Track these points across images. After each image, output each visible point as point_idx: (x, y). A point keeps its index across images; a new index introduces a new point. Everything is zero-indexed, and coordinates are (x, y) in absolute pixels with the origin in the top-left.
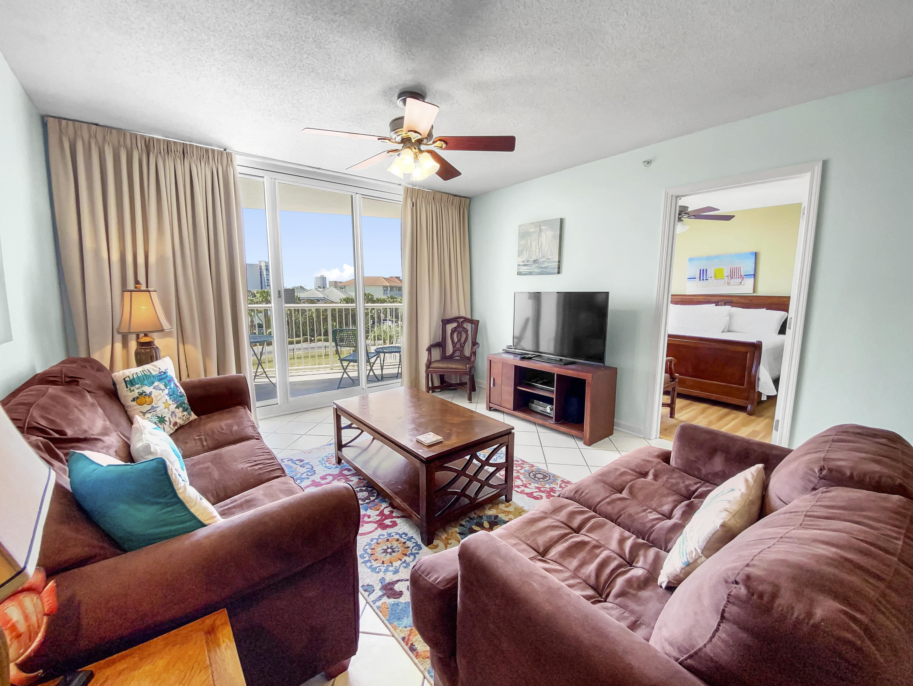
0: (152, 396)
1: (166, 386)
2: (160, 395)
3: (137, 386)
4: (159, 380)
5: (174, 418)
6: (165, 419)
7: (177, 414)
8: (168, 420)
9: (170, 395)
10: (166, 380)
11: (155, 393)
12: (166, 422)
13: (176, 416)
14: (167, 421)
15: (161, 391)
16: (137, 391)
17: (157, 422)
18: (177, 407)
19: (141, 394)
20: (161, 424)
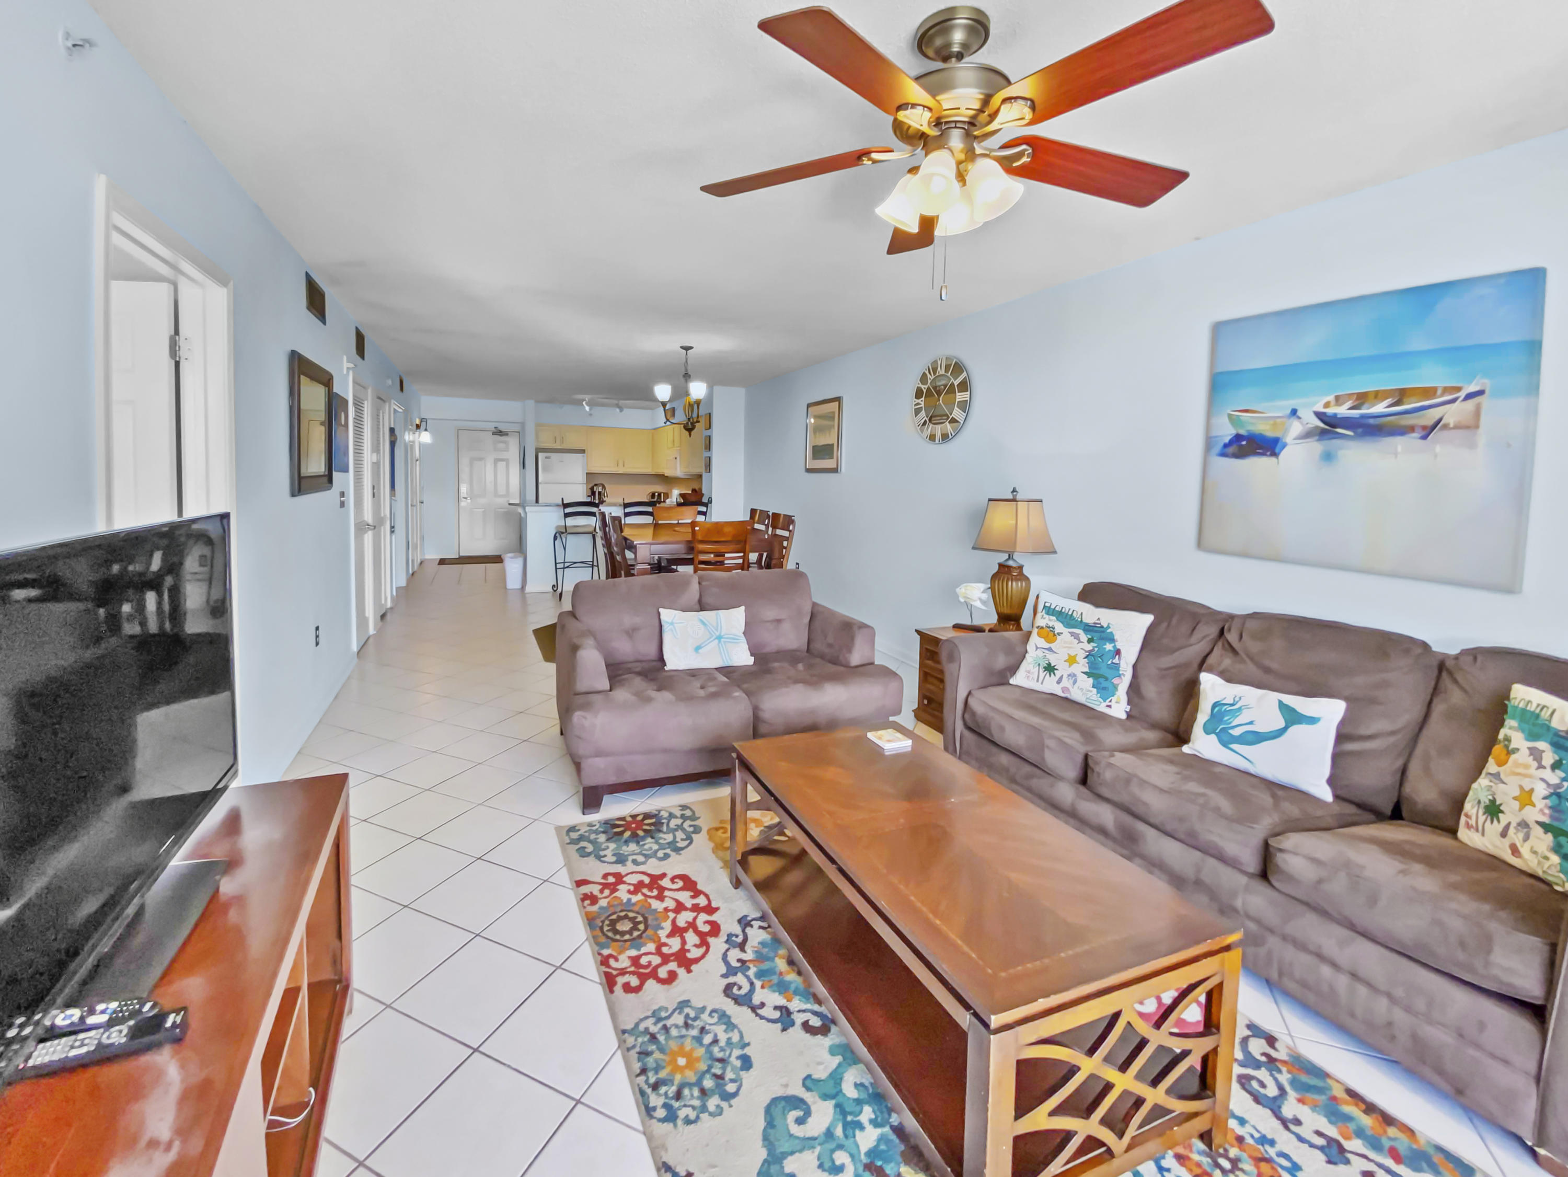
0: (1513, 757)
2: (1529, 767)
5: (1521, 836)
6: (1500, 815)
7: (1531, 837)
8: (1504, 822)
12: (1495, 821)
13: (1528, 837)
14: (1499, 821)
15: (1535, 764)
17: (1482, 805)
18: (1546, 827)
20: (1484, 814)
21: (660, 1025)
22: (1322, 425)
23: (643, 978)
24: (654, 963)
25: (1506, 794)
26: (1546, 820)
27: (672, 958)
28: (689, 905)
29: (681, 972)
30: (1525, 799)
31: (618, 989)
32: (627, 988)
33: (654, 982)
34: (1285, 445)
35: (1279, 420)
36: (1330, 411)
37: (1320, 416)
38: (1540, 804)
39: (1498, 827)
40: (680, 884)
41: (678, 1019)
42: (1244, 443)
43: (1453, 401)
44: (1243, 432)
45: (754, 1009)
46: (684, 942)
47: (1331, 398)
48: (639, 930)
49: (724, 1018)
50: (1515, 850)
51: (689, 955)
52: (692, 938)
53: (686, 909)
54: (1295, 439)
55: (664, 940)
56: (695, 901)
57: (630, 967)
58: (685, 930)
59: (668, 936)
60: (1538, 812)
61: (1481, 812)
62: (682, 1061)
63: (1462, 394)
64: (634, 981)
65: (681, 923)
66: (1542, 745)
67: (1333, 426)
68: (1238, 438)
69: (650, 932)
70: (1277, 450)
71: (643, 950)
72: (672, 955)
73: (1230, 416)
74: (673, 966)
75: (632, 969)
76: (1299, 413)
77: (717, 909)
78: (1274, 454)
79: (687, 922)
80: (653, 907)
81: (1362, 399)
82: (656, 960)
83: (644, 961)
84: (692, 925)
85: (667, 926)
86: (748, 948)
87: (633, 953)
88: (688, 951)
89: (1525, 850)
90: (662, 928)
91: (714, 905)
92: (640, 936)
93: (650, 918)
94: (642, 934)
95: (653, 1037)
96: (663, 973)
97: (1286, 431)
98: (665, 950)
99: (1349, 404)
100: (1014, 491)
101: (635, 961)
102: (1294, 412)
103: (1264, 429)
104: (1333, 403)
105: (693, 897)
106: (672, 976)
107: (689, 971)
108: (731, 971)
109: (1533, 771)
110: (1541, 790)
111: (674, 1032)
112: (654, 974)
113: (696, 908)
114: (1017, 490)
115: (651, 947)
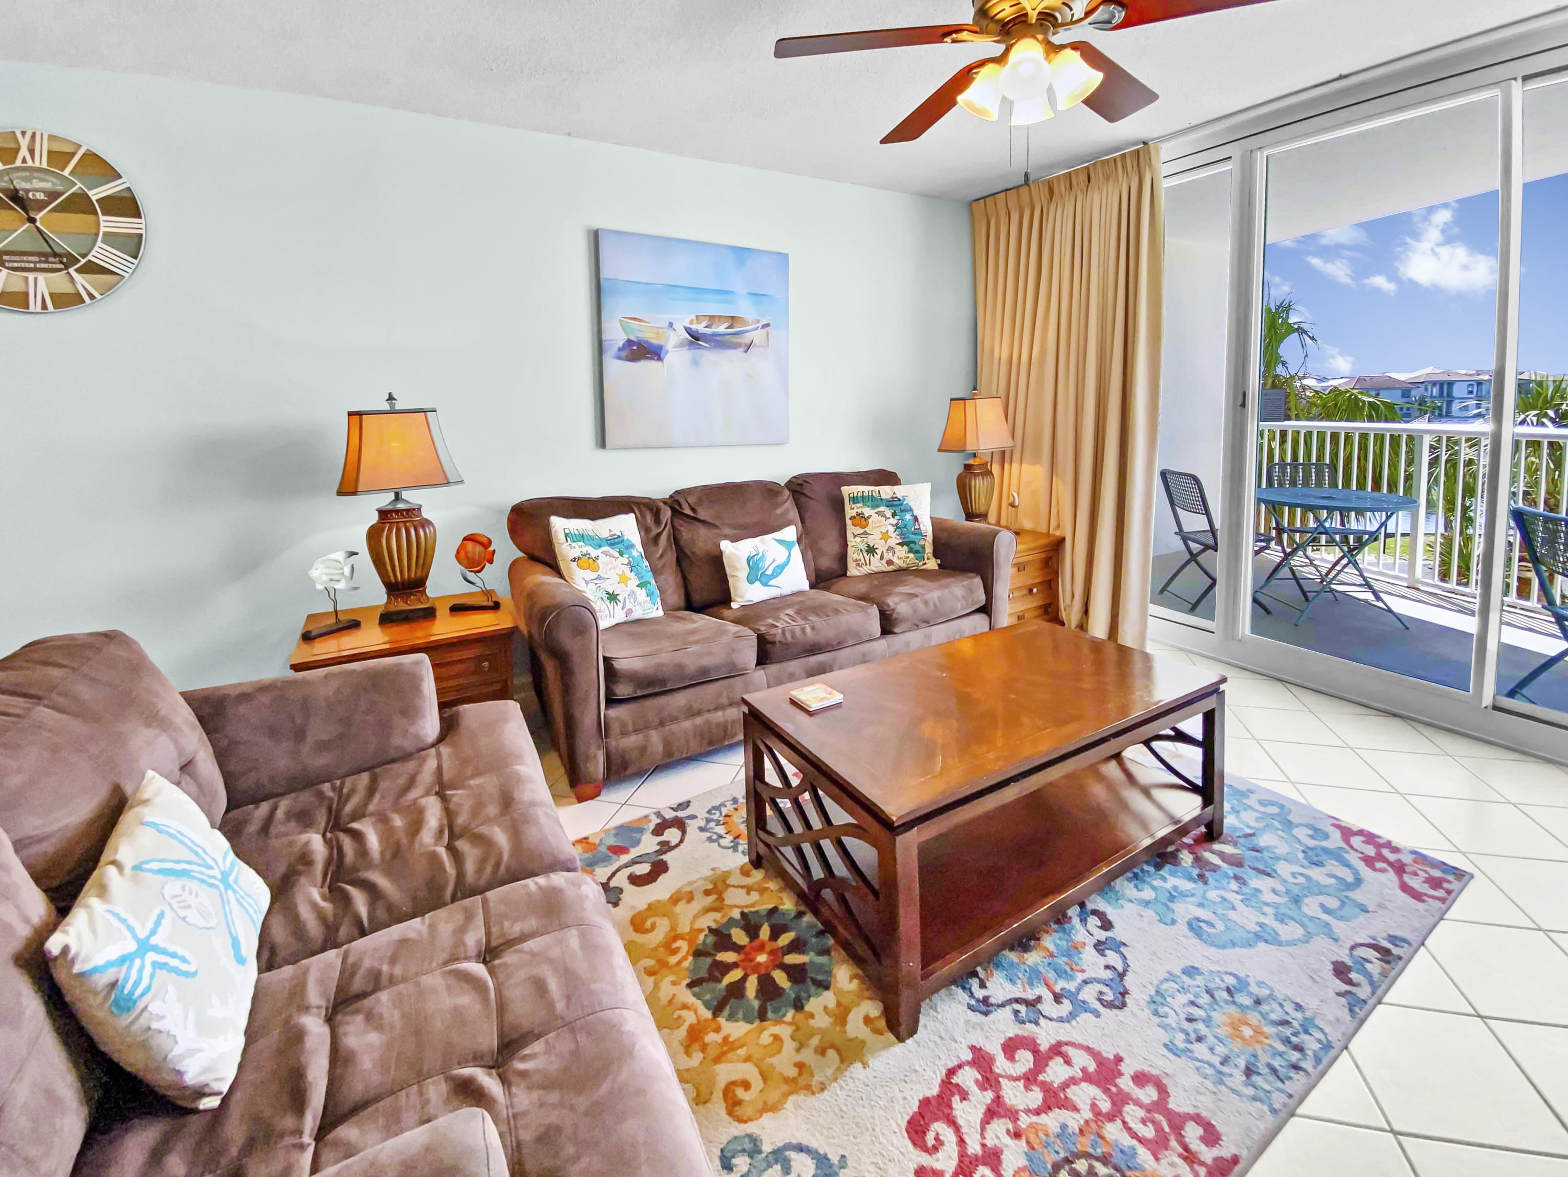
0: (870, 520)
1: (894, 515)
2: (881, 522)
3: (858, 505)
4: (887, 506)
5: (891, 554)
6: (876, 551)
7: (896, 552)
8: (880, 553)
9: (897, 527)
10: (898, 510)
11: (875, 518)
13: (894, 553)
14: (876, 554)
16: (856, 510)
17: (860, 551)
18: (901, 544)
19: (858, 515)
21: (1225, 1069)
22: (690, 338)
23: (1177, 1122)
24: (1141, 1113)
25: (874, 539)
26: (900, 541)
27: (1114, 1089)
28: (989, 1096)
29: (1128, 1068)
30: (885, 536)
31: (1225, 1150)
32: (1211, 1136)
33: (1171, 1100)
34: (667, 352)
35: (660, 331)
36: (694, 327)
37: (688, 330)
38: (894, 535)
39: (878, 557)
40: (939, 1128)
41: (1200, 1050)
42: (635, 348)
43: (756, 329)
44: (633, 338)
45: (1122, 976)
46: (1072, 1081)
47: (693, 317)
48: (1091, 1167)
49: (1157, 1001)
50: (890, 562)
51: (1092, 1067)
52: (1056, 1072)
53: (998, 1099)
54: (674, 347)
55: (1088, 1115)
56: (973, 1089)
57: (1172, 1149)
58: (1046, 1088)
59: (1075, 1109)
60: (894, 540)
61: (865, 555)
62: (1247, 1032)
63: (760, 325)
64: (1193, 1132)
65: (1036, 1097)
66: (882, 509)
67: (697, 339)
68: (630, 342)
69: (1084, 1144)
70: (662, 356)
71: (1127, 1141)
72: (1106, 1091)
73: (621, 321)
74: (1125, 1083)
75: (1173, 1143)
76: (674, 326)
77: (973, 1048)
78: (660, 359)
79: (1027, 1088)
80: (1022, 1162)
81: (712, 320)
82: (1133, 1113)
83: (1148, 1132)
84: (1030, 1079)
85: (1052, 1121)
86: (1030, 995)
87: (1144, 1155)
88: (1084, 1070)
89: (895, 560)
90: (1064, 1127)
91: (968, 1056)
92: (1105, 1160)
93: (1050, 1158)
94: (1097, 1159)
95: (1249, 1072)
96: (1149, 1094)
97: (667, 340)
98: (1105, 1105)
99: (704, 324)
100: (391, 398)
101: (1157, 1146)
102: (671, 325)
103: (649, 336)
104: (695, 321)
105: (964, 1096)
106: (1140, 1079)
107: (1119, 1059)
108: (1083, 1007)
109: (884, 522)
110: (891, 529)
111: (1221, 1050)
112: (1160, 1105)
113: (989, 1080)
114: (395, 396)
115: (1112, 1130)
